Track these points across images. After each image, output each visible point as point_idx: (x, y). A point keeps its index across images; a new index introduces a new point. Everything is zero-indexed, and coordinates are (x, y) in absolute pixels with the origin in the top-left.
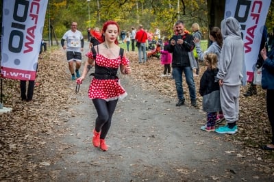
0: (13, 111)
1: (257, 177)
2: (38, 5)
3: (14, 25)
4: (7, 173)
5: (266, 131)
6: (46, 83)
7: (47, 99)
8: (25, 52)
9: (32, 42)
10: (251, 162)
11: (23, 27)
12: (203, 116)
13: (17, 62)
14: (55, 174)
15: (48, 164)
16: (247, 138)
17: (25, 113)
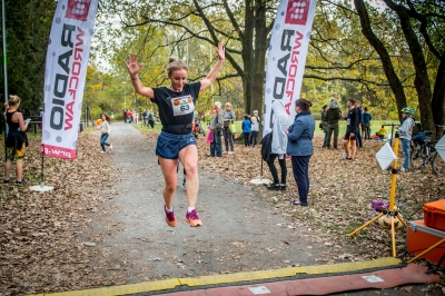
0: (55, 190)
1: (311, 247)
2: (77, 79)
3: (55, 101)
7: (88, 177)
8: (66, 129)
9: (71, 118)
10: (302, 233)
11: (62, 103)
13: (59, 139)
14: (106, 252)
17: (67, 191)
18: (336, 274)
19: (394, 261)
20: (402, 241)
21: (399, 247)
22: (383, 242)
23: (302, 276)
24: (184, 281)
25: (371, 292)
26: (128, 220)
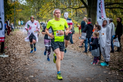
0: (9, 57)
1: (118, 81)
4: (17, 80)
5: (118, 64)
6: (19, 45)
10: (115, 76)
12: (91, 58)
14: (37, 80)
15: (32, 76)
16: (111, 67)
17: (14, 57)
26: (43, 69)
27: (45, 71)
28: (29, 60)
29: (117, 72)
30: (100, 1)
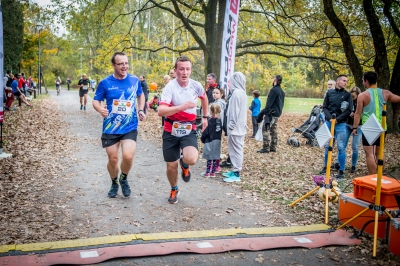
0: (13, 157)
1: (254, 214)
6: (42, 131)
10: (248, 202)
17: (26, 159)
18: (271, 235)
19: (324, 227)
20: (336, 212)
21: (333, 217)
22: (319, 212)
23: (242, 235)
24: (139, 236)
25: (299, 250)
26: (88, 186)
27: (92, 191)
28: (60, 166)
29: (255, 194)
30: (229, 35)
